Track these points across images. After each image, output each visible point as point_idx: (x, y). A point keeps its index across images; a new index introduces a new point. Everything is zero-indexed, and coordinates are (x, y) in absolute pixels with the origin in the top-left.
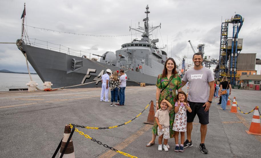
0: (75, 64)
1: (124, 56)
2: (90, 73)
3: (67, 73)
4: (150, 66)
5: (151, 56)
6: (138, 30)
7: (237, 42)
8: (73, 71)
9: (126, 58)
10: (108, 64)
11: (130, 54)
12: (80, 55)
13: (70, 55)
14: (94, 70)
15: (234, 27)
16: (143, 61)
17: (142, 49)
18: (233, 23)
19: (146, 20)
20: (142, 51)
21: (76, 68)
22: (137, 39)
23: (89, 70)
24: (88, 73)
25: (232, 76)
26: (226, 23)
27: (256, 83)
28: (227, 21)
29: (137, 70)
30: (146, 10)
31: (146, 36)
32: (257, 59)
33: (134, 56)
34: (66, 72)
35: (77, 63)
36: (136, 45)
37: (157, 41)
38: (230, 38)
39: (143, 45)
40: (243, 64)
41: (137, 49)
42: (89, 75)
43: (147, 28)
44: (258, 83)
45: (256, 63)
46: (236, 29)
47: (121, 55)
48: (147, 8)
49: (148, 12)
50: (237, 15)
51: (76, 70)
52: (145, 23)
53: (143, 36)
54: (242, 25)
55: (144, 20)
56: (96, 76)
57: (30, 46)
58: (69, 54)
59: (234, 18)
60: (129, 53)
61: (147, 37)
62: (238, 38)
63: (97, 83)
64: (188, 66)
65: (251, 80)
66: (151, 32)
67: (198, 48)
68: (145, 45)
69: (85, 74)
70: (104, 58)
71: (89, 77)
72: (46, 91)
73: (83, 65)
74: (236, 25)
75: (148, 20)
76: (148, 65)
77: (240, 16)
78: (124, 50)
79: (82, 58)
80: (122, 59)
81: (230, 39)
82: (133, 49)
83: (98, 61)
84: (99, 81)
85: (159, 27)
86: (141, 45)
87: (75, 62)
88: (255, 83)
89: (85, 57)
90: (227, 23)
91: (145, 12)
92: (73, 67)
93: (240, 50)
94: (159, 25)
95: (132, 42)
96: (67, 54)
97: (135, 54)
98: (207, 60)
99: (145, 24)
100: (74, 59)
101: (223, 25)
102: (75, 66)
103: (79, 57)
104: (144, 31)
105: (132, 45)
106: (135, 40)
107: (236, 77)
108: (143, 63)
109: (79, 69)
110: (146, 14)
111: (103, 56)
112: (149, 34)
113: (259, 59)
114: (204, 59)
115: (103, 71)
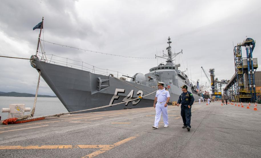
0: (100, 84)
1: (153, 78)
2: (119, 93)
3: (92, 94)
4: (177, 86)
5: (177, 77)
6: (163, 57)
7: (252, 61)
8: (98, 92)
9: (155, 80)
10: (138, 83)
11: (158, 75)
12: (106, 73)
13: (96, 73)
14: (123, 90)
15: (247, 49)
16: (171, 81)
17: (168, 71)
18: (245, 46)
19: (169, 48)
20: (168, 73)
21: (101, 89)
22: (162, 64)
23: (117, 90)
24: (116, 93)
25: (252, 92)
26: (238, 46)
28: (239, 44)
30: (168, 41)
31: (169, 61)
33: (162, 78)
34: (90, 92)
35: (103, 82)
36: (163, 68)
37: (179, 65)
38: (244, 58)
39: (169, 68)
40: (260, 81)
41: (164, 71)
42: (117, 95)
43: (170, 55)
46: (249, 50)
47: (150, 77)
48: (169, 39)
49: (170, 42)
50: (248, 39)
51: (102, 90)
52: (168, 50)
53: (167, 62)
54: (255, 46)
55: (167, 48)
56: (125, 97)
57: (45, 62)
58: (93, 73)
59: (246, 41)
60: (156, 75)
61: (171, 62)
62: (253, 58)
63: (126, 104)
64: (202, 87)
66: (173, 58)
67: (209, 72)
68: (170, 68)
69: (113, 95)
70: (134, 79)
71: (117, 98)
72: (5, 124)
73: (110, 85)
74: (249, 47)
75: (171, 48)
76: (175, 85)
77: (251, 39)
78: (152, 73)
79: (108, 77)
80: (151, 80)
81: (244, 60)
82: (160, 72)
83: (126, 80)
84: (129, 102)
85: (181, 53)
86: (167, 68)
87: (101, 81)
89: (112, 75)
90: (240, 46)
91: (168, 43)
92: (98, 87)
93: (256, 68)
94: (181, 51)
95: (159, 66)
96: (92, 72)
97: (162, 76)
98: (218, 81)
99: (168, 52)
100: (99, 78)
101: (236, 48)
102: (101, 86)
103: (105, 76)
104: (167, 58)
105: (159, 68)
106: (161, 64)
107: (256, 92)
108: (171, 83)
109: (106, 90)
110: (168, 44)
111: (133, 77)
112: (173, 60)
114: (216, 80)
115: (132, 91)
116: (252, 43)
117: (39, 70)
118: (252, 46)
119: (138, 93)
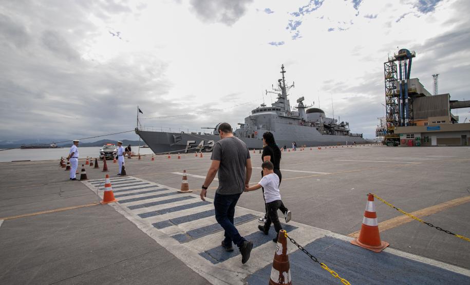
3: (171, 146)
5: (276, 120)
7: (406, 84)
8: (174, 144)
19: (282, 80)
20: (264, 116)
23: (189, 142)
24: (188, 144)
26: (390, 61)
27: (409, 137)
28: (391, 59)
29: (253, 136)
30: (281, 70)
31: (282, 97)
32: (451, 102)
35: (177, 138)
43: (283, 88)
44: (412, 137)
45: (450, 107)
46: (404, 67)
48: (283, 68)
49: (283, 72)
51: (177, 143)
53: (278, 98)
55: (279, 81)
56: (197, 146)
59: (399, 54)
61: (284, 98)
65: (402, 134)
73: (182, 139)
75: (285, 80)
77: (407, 51)
79: (180, 134)
87: (175, 137)
88: (407, 137)
89: (184, 132)
90: (392, 61)
91: (280, 73)
97: (260, 119)
99: (280, 85)
100: (174, 135)
102: (175, 140)
108: (259, 129)
109: (180, 142)
113: (457, 101)
115: (203, 142)
116: (408, 56)
117: (139, 135)
118: (408, 61)
119: (209, 142)
